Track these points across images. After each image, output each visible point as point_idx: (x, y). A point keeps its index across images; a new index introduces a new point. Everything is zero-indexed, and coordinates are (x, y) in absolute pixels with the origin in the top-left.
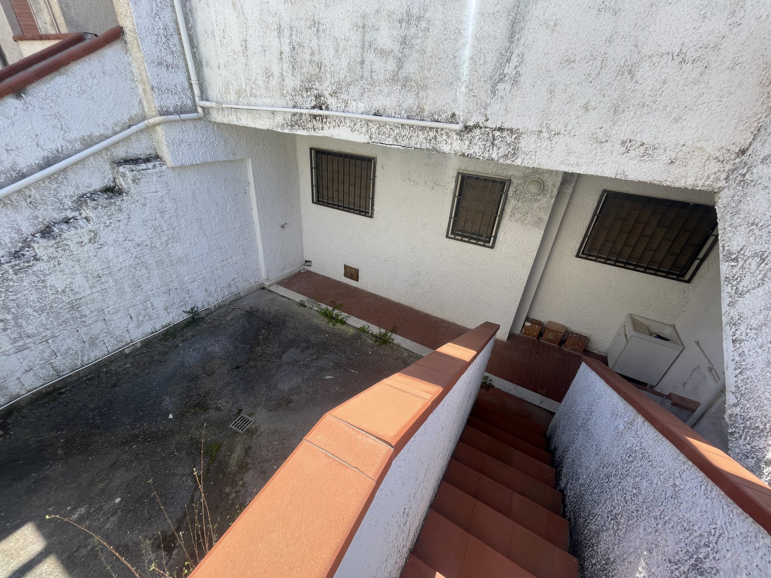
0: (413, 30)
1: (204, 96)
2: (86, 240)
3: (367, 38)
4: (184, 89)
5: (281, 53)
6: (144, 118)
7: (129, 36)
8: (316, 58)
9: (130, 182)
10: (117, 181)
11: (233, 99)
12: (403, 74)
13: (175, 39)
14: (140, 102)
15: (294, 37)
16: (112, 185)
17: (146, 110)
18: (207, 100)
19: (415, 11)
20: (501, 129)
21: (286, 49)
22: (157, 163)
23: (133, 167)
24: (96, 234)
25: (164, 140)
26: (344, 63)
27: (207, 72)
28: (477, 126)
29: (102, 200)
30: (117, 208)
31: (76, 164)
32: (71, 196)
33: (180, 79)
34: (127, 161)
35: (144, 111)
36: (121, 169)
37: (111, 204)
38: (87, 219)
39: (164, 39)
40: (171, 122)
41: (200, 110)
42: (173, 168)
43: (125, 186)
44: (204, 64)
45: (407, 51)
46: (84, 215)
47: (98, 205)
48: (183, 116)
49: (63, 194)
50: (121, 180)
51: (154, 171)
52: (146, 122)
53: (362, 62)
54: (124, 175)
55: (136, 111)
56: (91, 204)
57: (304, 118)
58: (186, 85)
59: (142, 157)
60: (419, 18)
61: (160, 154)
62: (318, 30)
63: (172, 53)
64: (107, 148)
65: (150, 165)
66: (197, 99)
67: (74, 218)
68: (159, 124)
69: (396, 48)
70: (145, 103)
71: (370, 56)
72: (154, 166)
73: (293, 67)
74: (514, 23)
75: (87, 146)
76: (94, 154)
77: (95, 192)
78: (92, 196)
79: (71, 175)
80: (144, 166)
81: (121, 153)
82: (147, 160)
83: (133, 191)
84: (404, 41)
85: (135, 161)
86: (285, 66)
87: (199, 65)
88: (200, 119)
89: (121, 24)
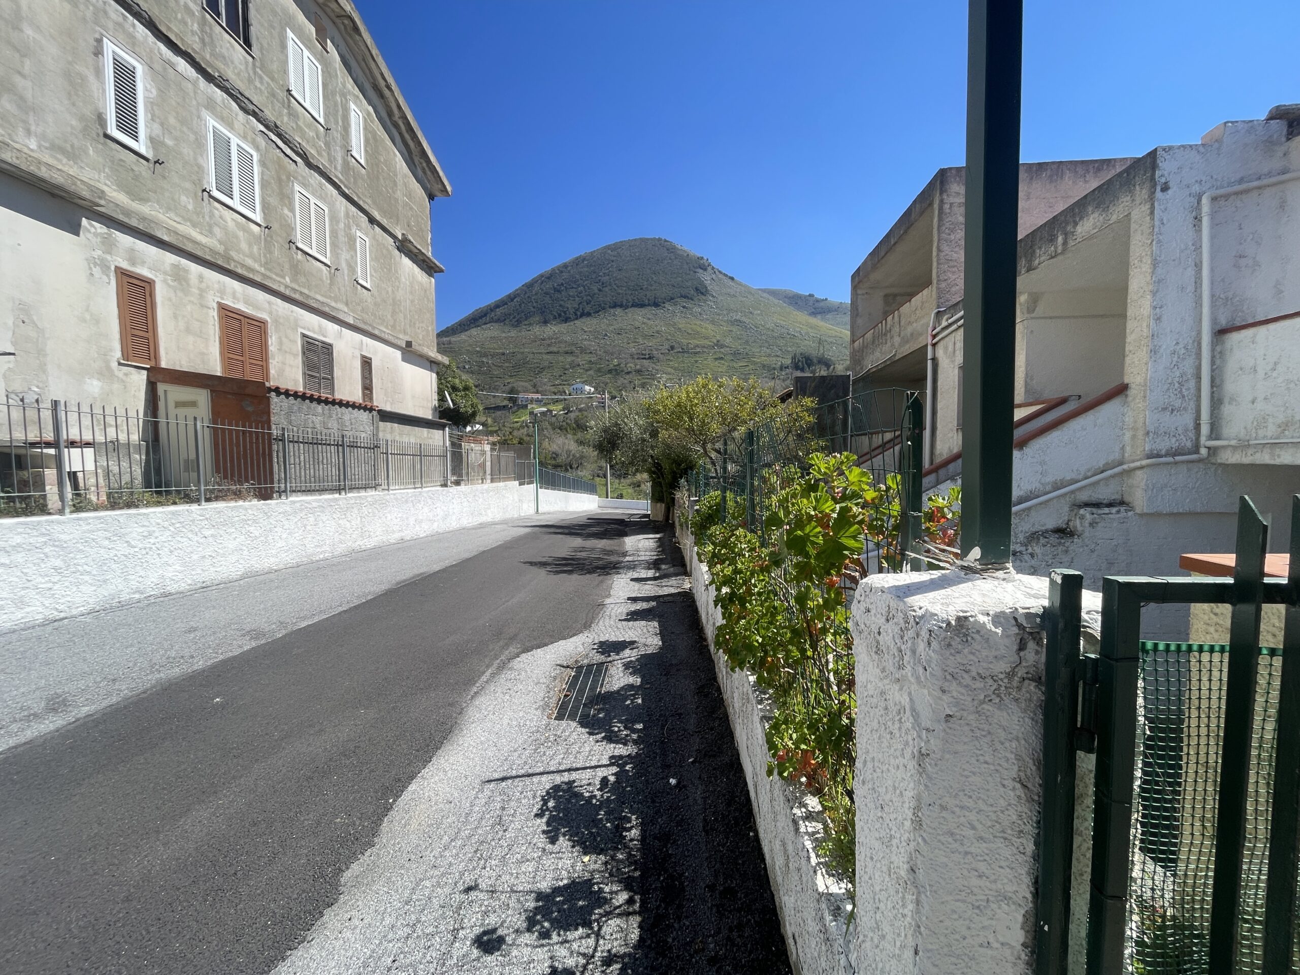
4: (1186, 430)
6: (1121, 463)
9: (1087, 525)
10: (1071, 524)
11: (1269, 434)
13: (1192, 384)
14: (1123, 448)
16: (1064, 526)
17: (1126, 455)
22: (1122, 509)
23: (1094, 510)
25: (1143, 484)
27: (1227, 410)
30: (1064, 548)
31: (1041, 504)
33: (1188, 419)
34: (1087, 505)
35: (1123, 456)
36: (1082, 511)
37: (1060, 544)
38: (1032, 555)
40: (1159, 464)
41: (1203, 451)
43: (1079, 528)
44: (1226, 400)
46: (1030, 550)
47: (1048, 543)
48: (1178, 458)
51: (1118, 516)
52: (1125, 467)
55: (1116, 456)
58: (1191, 426)
59: (1105, 502)
63: (1183, 397)
64: (1072, 492)
67: (1020, 552)
68: (1142, 468)
70: (1128, 449)
75: (1056, 487)
76: (1058, 497)
79: (1033, 513)
80: (1106, 510)
81: (1084, 497)
82: (1110, 505)
85: (1097, 505)
87: (1216, 403)
89: (1126, 381)
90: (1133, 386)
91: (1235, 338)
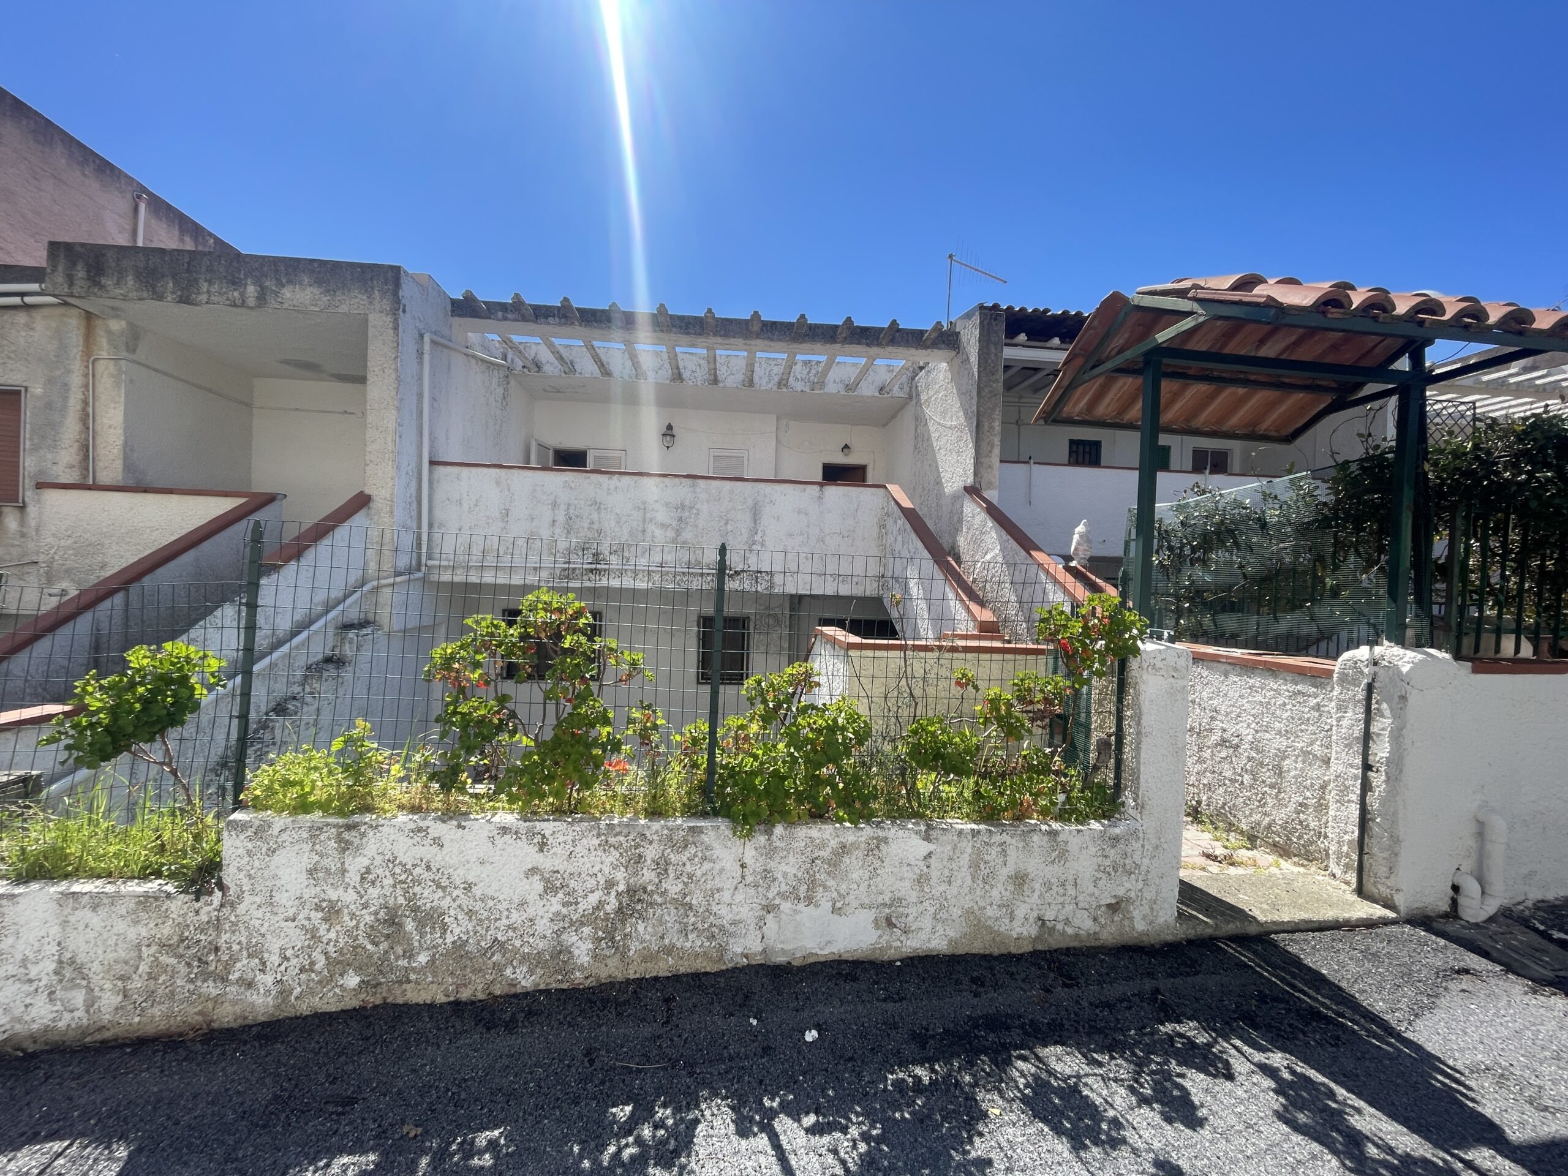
0: (687, 514)
1: (430, 557)
3: (648, 515)
5: (554, 521)
7: (378, 504)
8: (596, 526)
11: (474, 558)
12: (680, 539)
13: (416, 505)
15: (571, 511)
16: (332, 654)
17: (370, 571)
18: (434, 559)
19: (687, 503)
20: (758, 572)
23: (358, 632)
24: (319, 714)
25: (391, 601)
26: (626, 531)
27: (437, 533)
28: (743, 571)
29: (326, 671)
32: (303, 668)
39: (407, 505)
40: (402, 582)
41: (423, 570)
42: (386, 634)
43: (347, 654)
45: (683, 526)
47: (322, 677)
48: (410, 577)
49: (298, 665)
50: (345, 647)
53: (644, 531)
54: (349, 642)
56: (316, 675)
58: (414, 545)
60: (691, 508)
61: (378, 618)
62: (599, 508)
65: (368, 630)
66: (423, 561)
68: (390, 585)
69: (674, 523)
71: (651, 528)
72: (373, 632)
74: (755, 515)
75: (327, 611)
77: (320, 662)
78: (316, 667)
80: (362, 632)
82: (361, 625)
83: (357, 659)
84: (680, 519)
86: (558, 531)
88: (422, 579)
89: (367, 491)
90: (375, 499)
91: (441, 470)
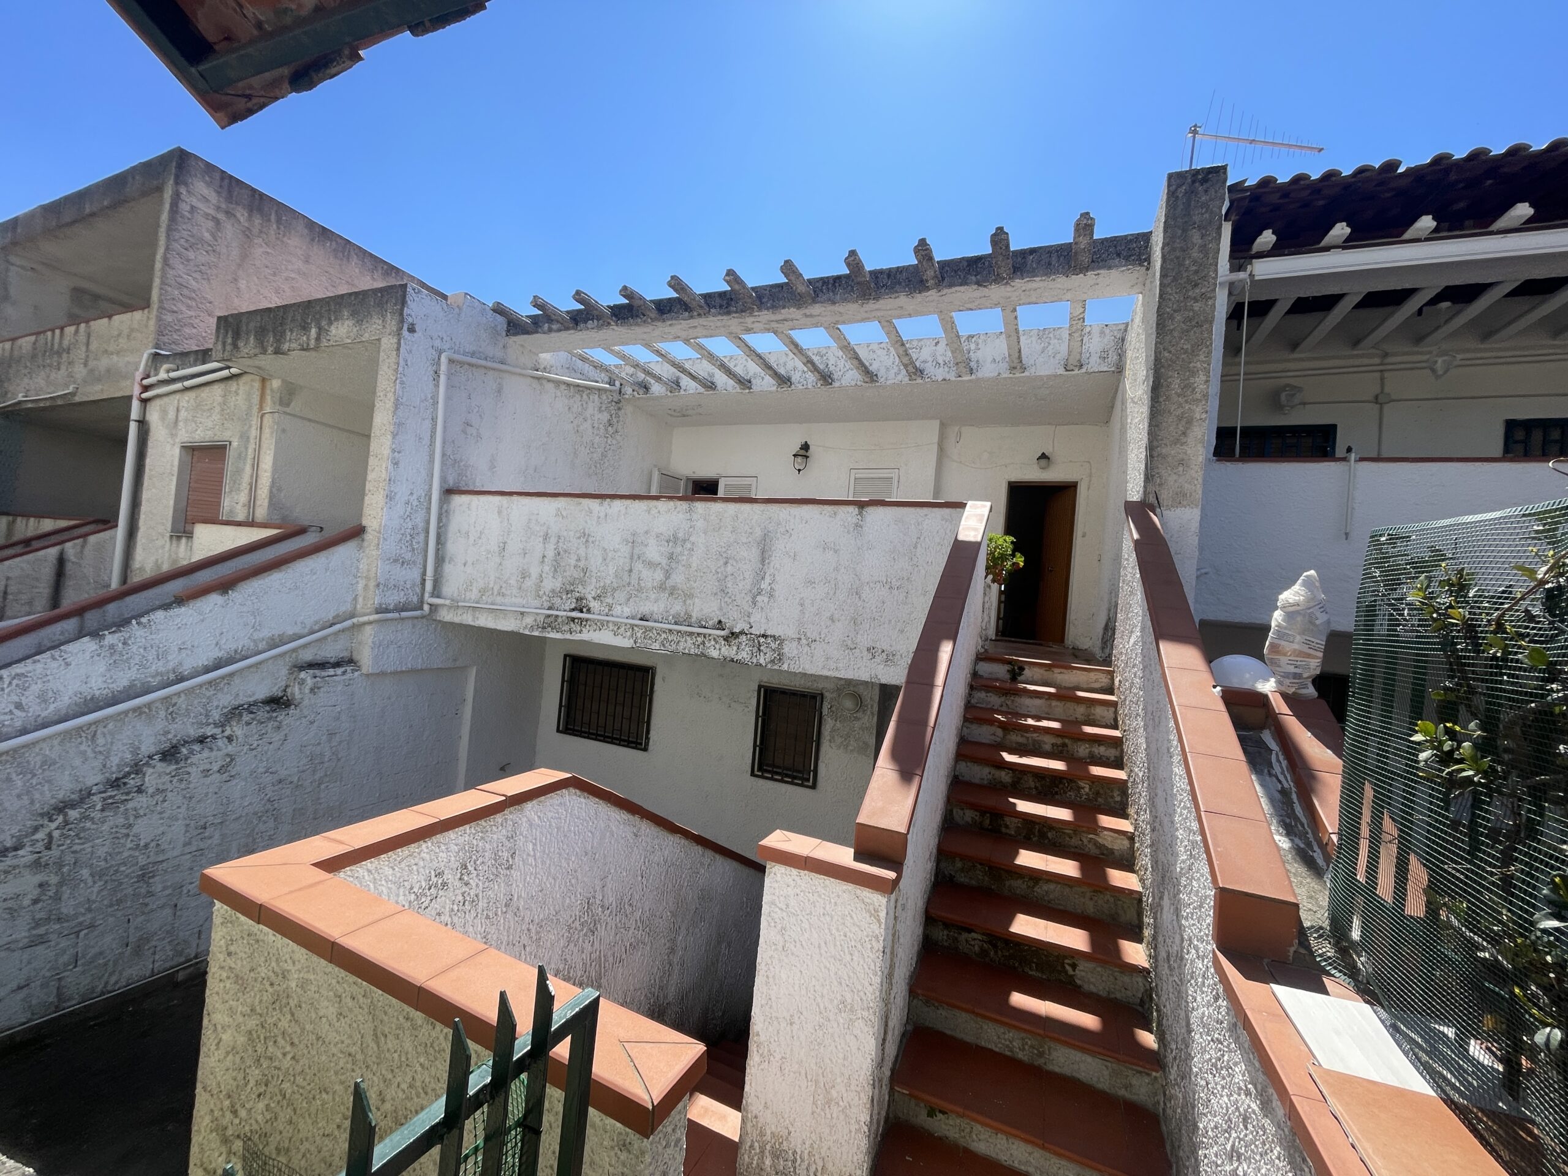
0: (679, 549)
1: (436, 592)
2: (215, 768)
3: (636, 551)
4: (414, 585)
5: (544, 557)
6: (352, 616)
7: (369, 536)
8: (582, 564)
9: (307, 691)
10: (289, 690)
11: (473, 597)
12: (670, 583)
13: (422, 537)
14: (355, 599)
15: (561, 544)
16: (280, 694)
17: (358, 606)
18: (438, 597)
19: (680, 535)
20: (764, 636)
21: (550, 554)
22: (349, 669)
23: (317, 672)
24: (232, 760)
25: (370, 641)
27: (448, 568)
28: (742, 633)
29: (262, 713)
30: (276, 724)
31: (250, 667)
32: (225, 707)
33: (415, 574)
34: (311, 665)
35: (355, 608)
36: (303, 675)
37: (270, 719)
38: (230, 739)
39: (408, 538)
40: (387, 620)
41: (426, 607)
42: (367, 675)
43: (298, 696)
44: (447, 560)
45: (673, 565)
46: (228, 732)
47: (253, 719)
48: (404, 614)
49: (215, 704)
50: (297, 689)
51: (344, 677)
52: (355, 620)
53: (631, 571)
54: (302, 682)
55: (347, 607)
56: (246, 717)
57: (560, 620)
58: (418, 580)
59: (332, 661)
60: (684, 541)
61: (356, 657)
62: (587, 541)
63: (413, 550)
64: (294, 650)
65: (339, 671)
66: (427, 595)
67: (214, 737)
68: (370, 623)
69: (664, 562)
70: (360, 600)
71: (638, 566)
72: (344, 673)
73: (556, 570)
74: (763, 552)
76: (275, 657)
77: (255, 703)
78: (250, 707)
79: (237, 680)
80: (331, 672)
81: (308, 656)
82: (337, 664)
83: (306, 702)
84: (671, 557)
85: (322, 665)
86: (546, 568)
87: (440, 560)
88: (423, 617)
89: (364, 523)
90: (369, 530)
91: (458, 500)
